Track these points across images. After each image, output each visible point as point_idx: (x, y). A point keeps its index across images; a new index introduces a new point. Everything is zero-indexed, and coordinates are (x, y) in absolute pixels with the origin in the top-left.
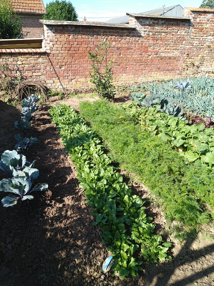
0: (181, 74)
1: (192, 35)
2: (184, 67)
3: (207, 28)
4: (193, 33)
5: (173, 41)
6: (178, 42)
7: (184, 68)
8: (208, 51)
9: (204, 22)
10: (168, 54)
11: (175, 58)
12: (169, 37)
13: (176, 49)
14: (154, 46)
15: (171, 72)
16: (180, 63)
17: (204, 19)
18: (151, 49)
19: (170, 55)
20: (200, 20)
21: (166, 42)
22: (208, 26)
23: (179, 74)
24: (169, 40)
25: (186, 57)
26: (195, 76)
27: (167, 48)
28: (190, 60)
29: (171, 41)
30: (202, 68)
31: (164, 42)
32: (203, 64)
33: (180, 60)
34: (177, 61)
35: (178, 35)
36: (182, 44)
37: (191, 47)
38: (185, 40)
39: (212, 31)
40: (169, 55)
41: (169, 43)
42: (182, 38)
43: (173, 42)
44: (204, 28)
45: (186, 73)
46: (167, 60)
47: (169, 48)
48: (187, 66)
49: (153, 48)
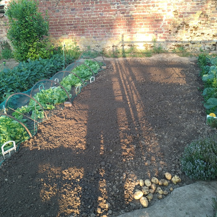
7: (170, 30)
8: (214, 6)
10: (141, 12)
11: (153, 17)
14: (118, 4)
16: (162, 23)
18: (115, 7)
19: (144, 13)
27: (139, 5)
28: (181, 19)
33: (162, 20)
34: (156, 21)
40: (142, 14)
45: (175, 37)
46: (141, 20)
47: (143, 4)
48: (175, 27)
49: (117, 6)
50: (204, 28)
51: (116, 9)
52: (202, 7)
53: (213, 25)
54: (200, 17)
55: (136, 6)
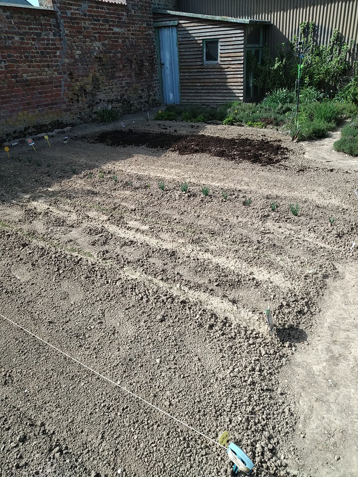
0: (70, 110)
1: (68, 40)
2: (70, 97)
3: (88, 28)
4: (67, 35)
5: (38, 51)
6: (48, 53)
7: (71, 99)
8: (100, 67)
9: (78, 16)
11: (51, 83)
12: (29, 43)
13: (48, 66)
14: (5, 62)
15: (51, 108)
16: (63, 90)
17: (78, 12)
19: (40, 77)
20: (72, 14)
21: (26, 54)
22: (87, 23)
23: (66, 110)
24: (30, 48)
25: (69, 79)
26: (92, 109)
27: (32, 64)
28: (78, 83)
29: (34, 51)
30: (101, 96)
31: (22, 53)
32: (99, 88)
33: (61, 86)
34: (56, 87)
35: (43, 40)
36: (55, 57)
37: (72, 60)
38: (58, 49)
39: (95, 33)
40: (38, 77)
41: (31, 54)
42: (52, 44)
43: (38, 53)
44: (83, 29)
45: (78, 107)
46: (40, 87)
47: (36, 64)
48: (75, 94)
49: (5, 66)
50: (99, 93)
51: (4, 70)
52: (92, 68)
53: (105, 90)
54: (93, 80)
55: (29, 67)
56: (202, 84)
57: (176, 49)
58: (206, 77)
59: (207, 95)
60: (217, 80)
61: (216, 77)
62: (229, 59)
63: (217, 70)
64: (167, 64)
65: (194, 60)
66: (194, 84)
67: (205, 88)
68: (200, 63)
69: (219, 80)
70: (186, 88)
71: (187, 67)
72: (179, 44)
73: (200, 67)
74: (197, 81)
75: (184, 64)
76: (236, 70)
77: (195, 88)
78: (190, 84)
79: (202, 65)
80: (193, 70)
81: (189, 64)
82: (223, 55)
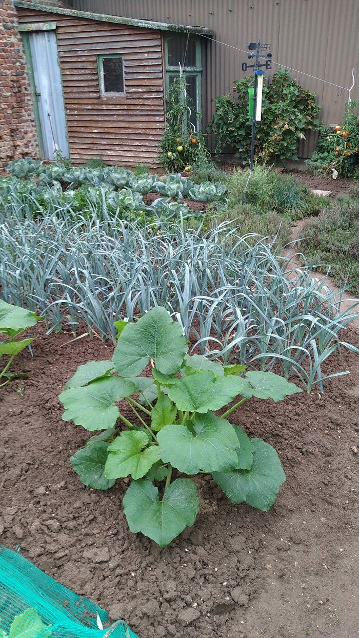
56: (101, 130)
57: (57, 70)
58: (107, 118)
59: (109, 148)
60: (123, 125)
61: (121, 118)
62: (141, 90)
63: (122, 107)
64: (45, 95)
65: (87, 90)
66: (88, 130)
67: (106, 136)
68: (95, 95)
69: (127, 125)
70: (76, 135)
71: (76, 101)
72: (62, 62)
73: (95, 101)
74: (93, 125)
75: (71, 96)
76: (152, 108)
77: (90, 135)
78: (83, 130)
79: (99, 98)
80: (86, 107)
81: (78, 96)
82: (131, 83)
